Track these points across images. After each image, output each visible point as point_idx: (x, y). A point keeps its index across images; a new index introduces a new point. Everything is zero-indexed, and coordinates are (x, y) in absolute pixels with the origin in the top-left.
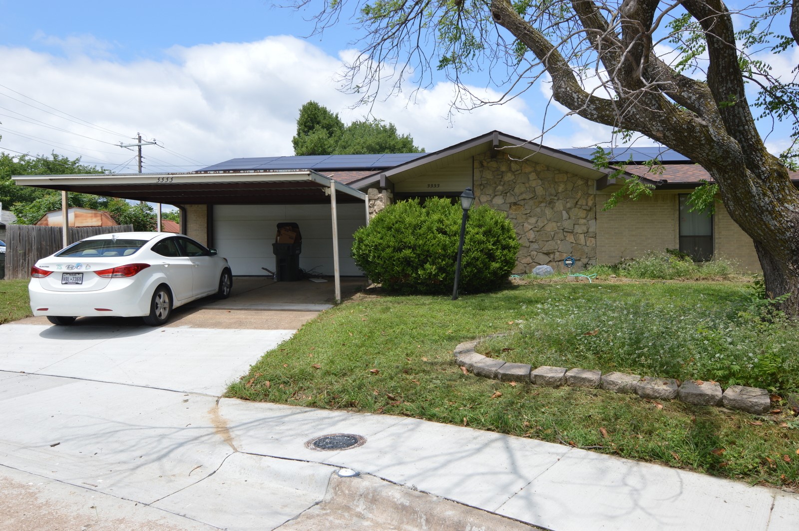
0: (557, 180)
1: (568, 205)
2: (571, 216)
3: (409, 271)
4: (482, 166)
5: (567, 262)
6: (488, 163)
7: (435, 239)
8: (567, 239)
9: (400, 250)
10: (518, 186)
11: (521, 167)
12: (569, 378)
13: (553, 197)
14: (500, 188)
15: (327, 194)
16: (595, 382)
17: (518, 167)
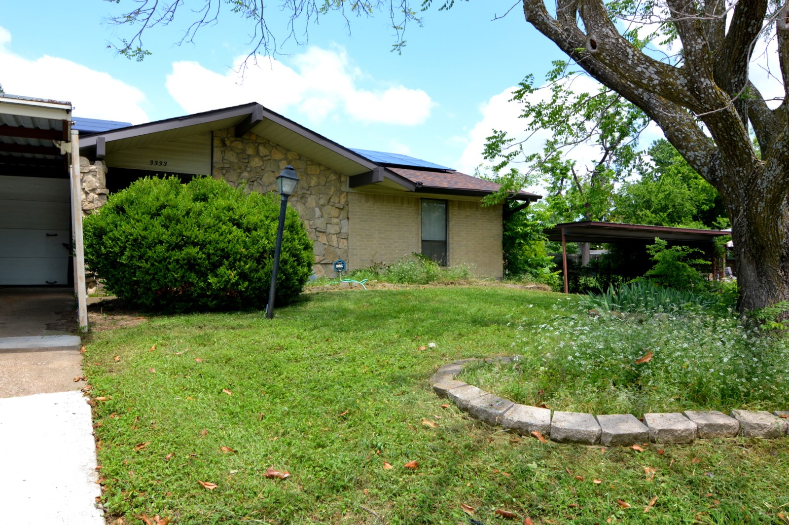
0: (309, 172)
1: (322, 202)
2: (324, 214)
4: (224, 145)
5: (338, 266)
6: (232, 142)
8: (320, 240)
10: (266, 175)
11: (270, 152)
13: (305, 192)
14: (246, 174)
15: (63, 153)
16: (735, 429)
17: (267, 153)
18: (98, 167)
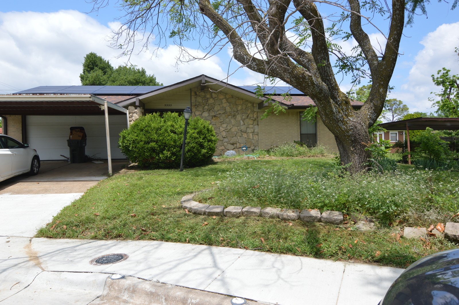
0: (237, 103)
1: (244, 117)
2: (245, 123)
3: (154, 155)
4: (196, 94)
5: (243, 149)
6: (199, 93)
7: (169, 136)
8: (243, 136)
9: (148, 143)
10: (216, 106)
11: (218, 95)
12: (244, 212)
13: (235, 113)
14: (206, 107)
15: (102, 110)
16: (258, 213)
17: (216, 96)
18: (138, 110)
